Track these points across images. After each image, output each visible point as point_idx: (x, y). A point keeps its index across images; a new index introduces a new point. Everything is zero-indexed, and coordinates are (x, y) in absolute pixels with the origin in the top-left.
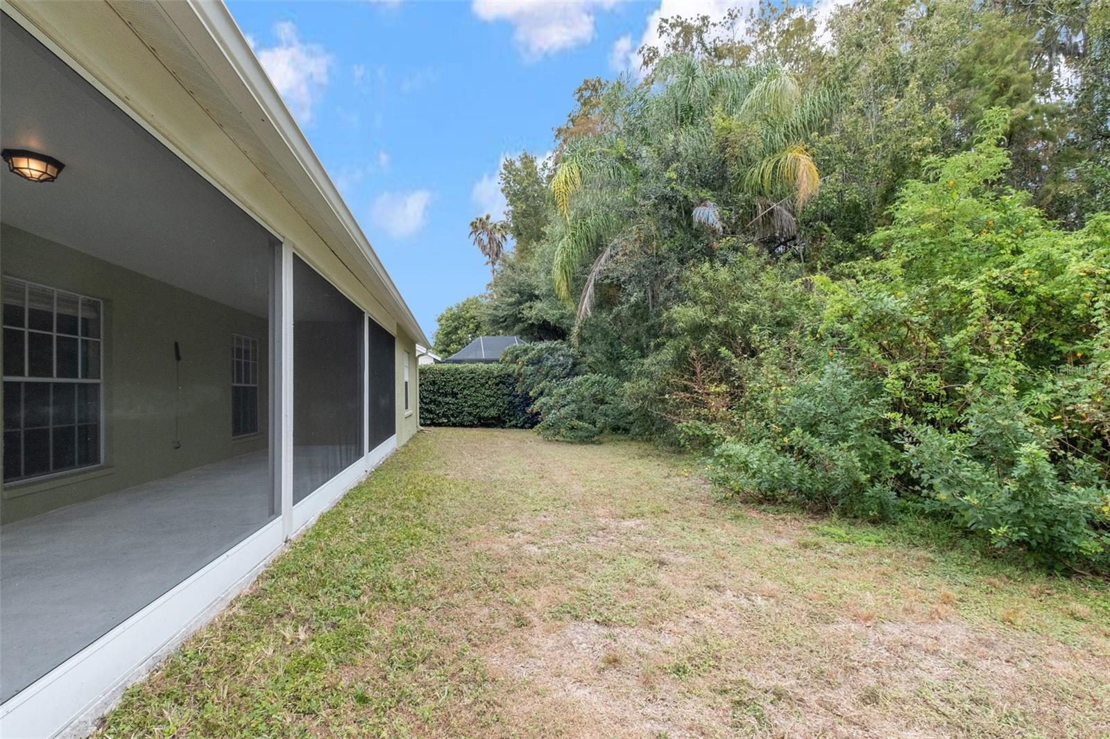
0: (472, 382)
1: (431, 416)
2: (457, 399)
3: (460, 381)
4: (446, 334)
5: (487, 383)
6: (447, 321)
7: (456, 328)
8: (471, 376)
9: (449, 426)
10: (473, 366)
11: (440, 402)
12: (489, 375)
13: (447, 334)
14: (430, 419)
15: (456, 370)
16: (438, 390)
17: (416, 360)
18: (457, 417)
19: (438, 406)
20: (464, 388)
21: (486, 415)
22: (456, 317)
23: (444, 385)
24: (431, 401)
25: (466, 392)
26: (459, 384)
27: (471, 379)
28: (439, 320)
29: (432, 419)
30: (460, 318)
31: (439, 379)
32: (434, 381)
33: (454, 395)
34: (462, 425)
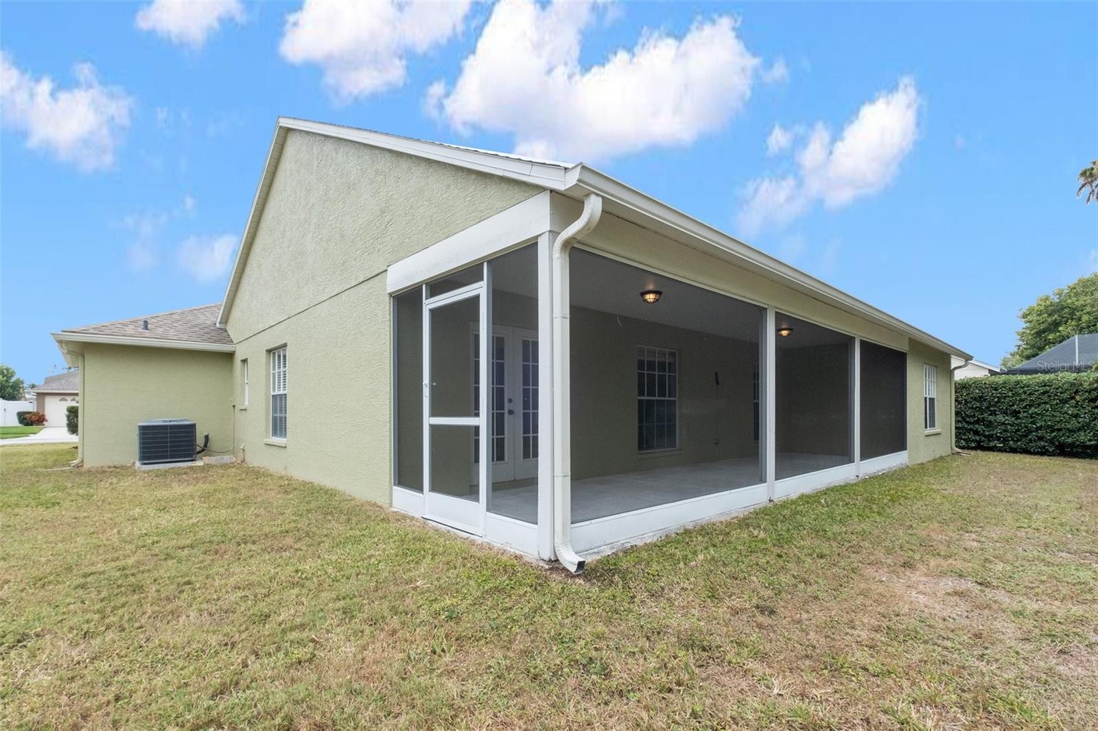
0: (1045, 398)
1: (978, 438)
2: (1018, 418)
3: (1023, 396)
4: (1037, 333)
5: (1073, 398)
6: (1039, 315)
7: (1056, 324)
8: (1042, 390)
9: (1005, 451)
10: (1047, 377)
11: (990, 422)
12: (1075, 388)
13: (1039, 334)
14: (976, 441)
15: (1018, 382)
16: (988, 408)
17: (951, 373)
18: (1018, 440)
19: (987, 426)
20: (1030, 406)
21: (1070, 440)
22: (1059, 308)
23: (997, 402)
24: (977, 422)
25: (1032, 410)
26: (1022, 400)
27: (1044, 393)
28: (1025, 316)
29: (979, 442)
30: (1063, 309)
31: (989, 394)
32: (981, 397)
33: (1015, 414)
34: (1026, 451)
